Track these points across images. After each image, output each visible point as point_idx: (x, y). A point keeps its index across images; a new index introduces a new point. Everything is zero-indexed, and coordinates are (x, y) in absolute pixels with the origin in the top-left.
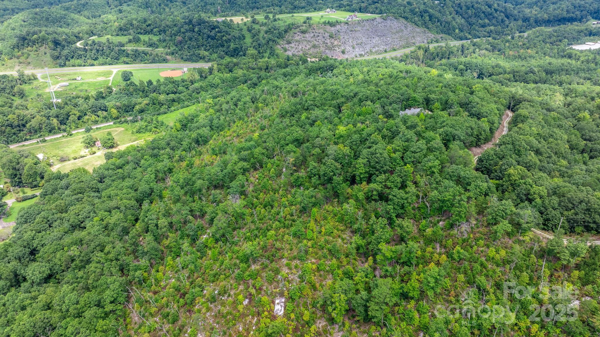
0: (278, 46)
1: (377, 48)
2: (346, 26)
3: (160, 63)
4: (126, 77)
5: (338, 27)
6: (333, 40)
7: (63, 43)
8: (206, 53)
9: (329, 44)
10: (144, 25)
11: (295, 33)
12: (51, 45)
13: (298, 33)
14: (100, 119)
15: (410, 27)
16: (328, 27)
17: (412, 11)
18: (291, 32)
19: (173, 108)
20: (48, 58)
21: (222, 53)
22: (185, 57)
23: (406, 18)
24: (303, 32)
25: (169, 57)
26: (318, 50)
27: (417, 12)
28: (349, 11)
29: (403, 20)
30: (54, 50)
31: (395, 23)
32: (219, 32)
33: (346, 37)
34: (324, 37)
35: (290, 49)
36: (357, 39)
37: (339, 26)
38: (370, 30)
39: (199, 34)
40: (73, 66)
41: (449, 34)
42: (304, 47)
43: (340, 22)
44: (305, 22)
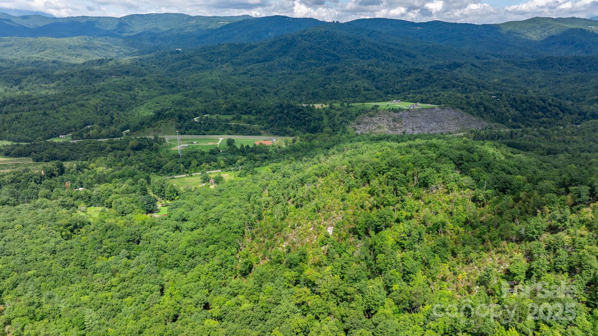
0: (350, 126)
1: (434, 131)
2: (408, 113)
3: (255, 135)
4: (230, 143)
5: (401, 113)
6: (395, 123)
7: (186, 118)
8: (292, 130)
9: (392, 126)
10: (245, 108)
11: (364, 117)
12: (177, 118)
13: (367, 117)
14: (212, 168)
15: (466, 116)
16: (392, 113)
17: (469, 103)
18: (361, 116)
19: (264, 163)
20: (173, 128)
21: (304, 130)
22: (274, 132)
23: (462, 109)
24: (371, 116)
25: (262, 132)
26: (382, 130)
27: (473, 104)
28: (412, 102)
29: (460, 110)
30: (178, 122)
31: (452, 112)
32: (302, 114)
33: (407, 121)
34: (388, 121)
35: (359, 129)
36: (417, 123)
38: (429, 116)
39: (287, 115)
40: (191, 134)
41: (503, 123)
42: (371, 127)
43: (403, 109)
44: (373, 109)
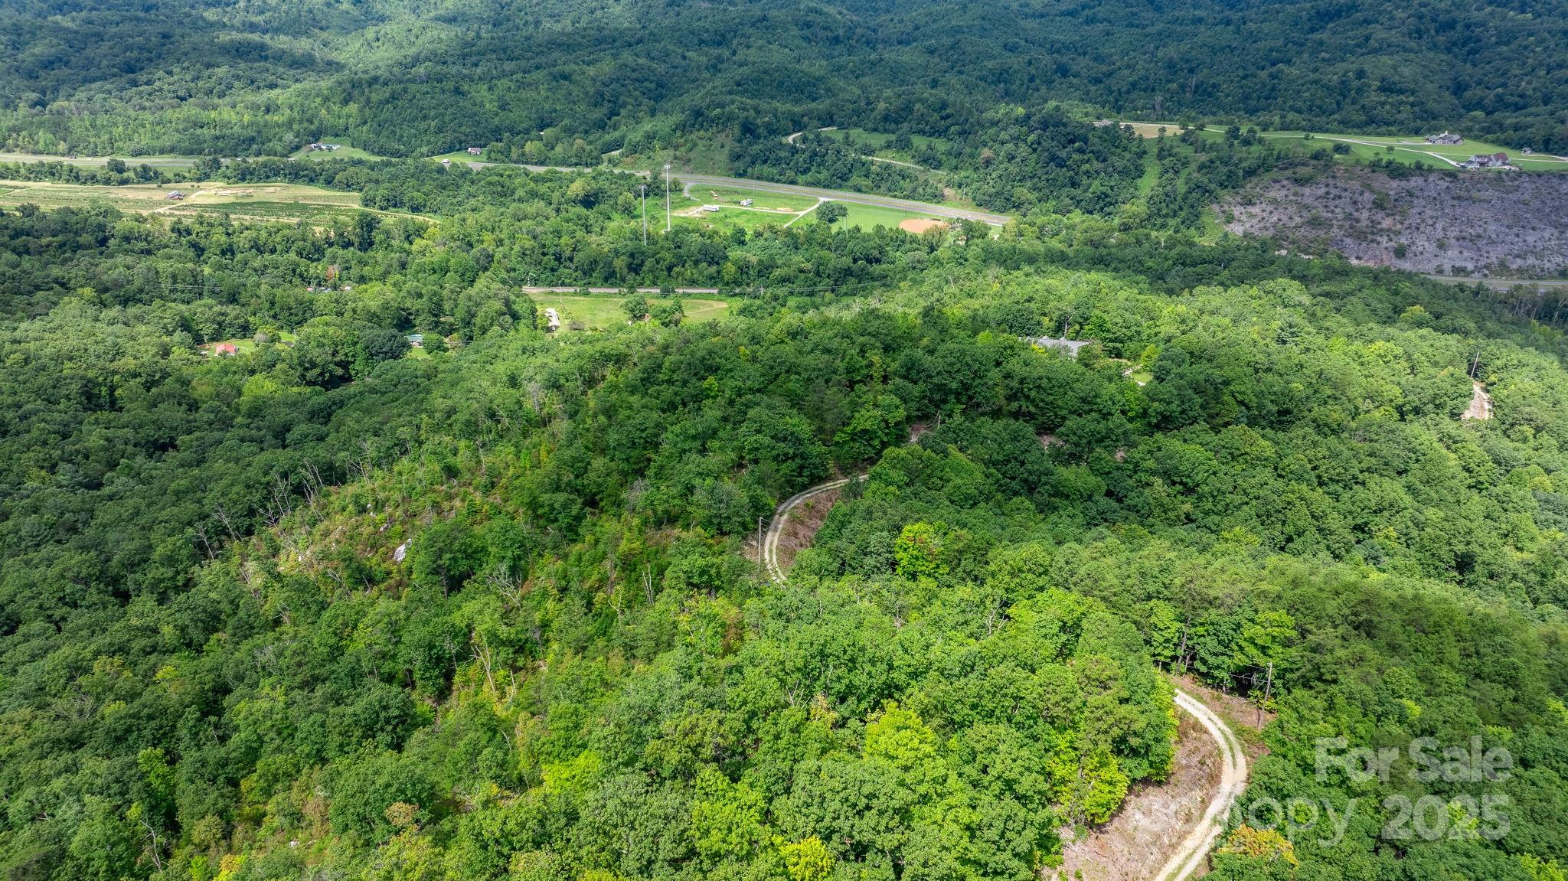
0: (1215, 207)
1: (1531, 260)
2: (1443, 184)
3: (924, 200)
5: (1416, 182)
6: (1380, 216)
7: (761, 130)
8: (1031, 196)
9: (1364, 223)
11: (1276, 181)
13: (1285, 182)
14: (699, 279)
16: (1381, 178)
18: (1267, 177)
20: (722, 157)
21: (1067, 201)
22: (980, 197)
24: (1301, 181)
25: (948, 192)
26: (1322, 233)
30: (740, 141)
32: (1080, 151)
33: (1429, 212)
34: (1355, 203)
35: (1243, 218)
36: (1470, 223)
37: (1420, 181)
38: (1535, 204)
42: (1284, 218)
43: (1431, 170)
44: (1316, 156)
